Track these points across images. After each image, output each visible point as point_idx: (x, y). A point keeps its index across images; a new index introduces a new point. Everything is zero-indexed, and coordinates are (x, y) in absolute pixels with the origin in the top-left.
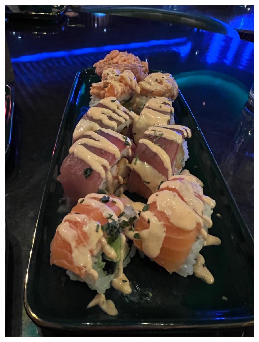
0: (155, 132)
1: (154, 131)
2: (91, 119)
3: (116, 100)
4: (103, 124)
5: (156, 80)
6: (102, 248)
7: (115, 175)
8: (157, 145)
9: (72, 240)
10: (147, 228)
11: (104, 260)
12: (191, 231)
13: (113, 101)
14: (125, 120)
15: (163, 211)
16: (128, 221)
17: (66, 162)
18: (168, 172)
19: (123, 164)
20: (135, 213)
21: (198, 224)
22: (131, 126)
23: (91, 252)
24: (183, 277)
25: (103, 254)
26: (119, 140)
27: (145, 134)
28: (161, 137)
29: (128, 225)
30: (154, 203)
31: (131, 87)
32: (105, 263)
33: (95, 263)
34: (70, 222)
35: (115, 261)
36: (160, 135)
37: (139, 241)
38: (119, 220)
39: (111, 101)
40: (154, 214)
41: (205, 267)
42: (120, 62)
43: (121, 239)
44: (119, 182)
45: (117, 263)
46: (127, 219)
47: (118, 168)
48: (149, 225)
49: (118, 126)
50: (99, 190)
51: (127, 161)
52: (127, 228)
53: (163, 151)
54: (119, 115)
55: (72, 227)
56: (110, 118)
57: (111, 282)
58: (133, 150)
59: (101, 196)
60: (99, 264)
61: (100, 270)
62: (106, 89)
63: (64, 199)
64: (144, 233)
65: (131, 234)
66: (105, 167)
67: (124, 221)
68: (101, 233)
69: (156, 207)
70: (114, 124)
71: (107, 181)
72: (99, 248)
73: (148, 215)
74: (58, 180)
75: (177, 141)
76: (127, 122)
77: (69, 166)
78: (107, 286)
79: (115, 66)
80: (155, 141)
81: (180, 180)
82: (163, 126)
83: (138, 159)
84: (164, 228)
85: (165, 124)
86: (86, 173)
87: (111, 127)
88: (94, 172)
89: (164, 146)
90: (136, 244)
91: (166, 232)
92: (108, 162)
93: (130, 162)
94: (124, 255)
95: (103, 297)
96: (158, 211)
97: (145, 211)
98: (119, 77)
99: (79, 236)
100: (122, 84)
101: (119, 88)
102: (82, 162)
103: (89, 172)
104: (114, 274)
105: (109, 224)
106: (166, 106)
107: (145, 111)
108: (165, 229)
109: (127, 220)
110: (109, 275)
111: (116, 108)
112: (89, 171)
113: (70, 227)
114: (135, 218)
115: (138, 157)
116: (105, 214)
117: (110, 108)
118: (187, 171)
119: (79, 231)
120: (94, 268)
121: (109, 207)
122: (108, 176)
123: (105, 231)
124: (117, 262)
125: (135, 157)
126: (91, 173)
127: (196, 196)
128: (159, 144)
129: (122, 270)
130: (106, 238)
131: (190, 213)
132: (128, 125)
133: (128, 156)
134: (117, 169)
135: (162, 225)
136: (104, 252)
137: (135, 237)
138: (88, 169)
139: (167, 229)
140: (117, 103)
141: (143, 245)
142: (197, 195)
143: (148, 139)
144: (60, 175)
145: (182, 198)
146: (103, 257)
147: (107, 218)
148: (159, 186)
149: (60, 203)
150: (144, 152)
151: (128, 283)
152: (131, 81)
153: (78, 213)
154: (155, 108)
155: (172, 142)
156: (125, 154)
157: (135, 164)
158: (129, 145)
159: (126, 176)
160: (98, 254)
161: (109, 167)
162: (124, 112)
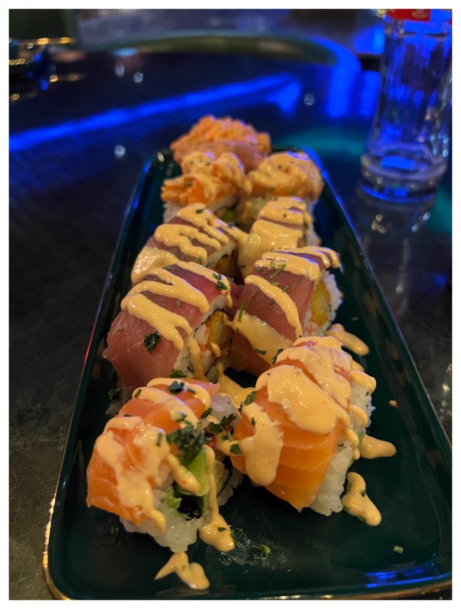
0: (271, 263)
1: (270, 261)
2: (162, 246)
3: (204, 210)
4: (183, 254)
5: (280, 167)
6: (172, 473)
7: (205, 342)
8: (274, 285)
9: (116, 462)
10: (251, 434)
11: (177, 495)
12: (328, 435)
13: (199, 212)
14: (222, 243)
15: (277, 401)
16: (220, 424)
17: (115, 325)
18: (294, 332)
19: (218, 322)
20: (234, 408)
21: (340, 422)
22: (235, 253)
23: (151, 480)
24: (324, 516)
25: (175, 485)
26: (207, 280)
27: (255, 267)
28: (282, 271)
29: (221, 431)
30: (265, 388)
31: (233, 184)
32: (180, 499)
33: (162, 501)
34: (115, 430)
35: (199, 494)
36: (281, 267)
37: (239, 457)
38: (199, 423)
39: (195, 212)
40: (261, 408)
41: (366, 497)
42: (217, 138)
43: (205, 456)
44: (213, 354)
45: (204, 498)
46: (218, 419)
47: (209, 329)
48: (254, 428)
49: (208, 255)
50: (173, 370)
51: (225, 316)
52: (219, 436)
53: (285, 294)
54: (210, 236)
55: (118, 439)
56: (195, 242)
57: (198, 533)
58: (236, 295)
59: (169, 382)
60: (169, 501)
61: (173, 511)
62: (190, 190)
63: (118, 390)
64: (247, 443)
65: (226, 446)
66: (181, 330)
67: (212, 423)
68: (165, 446)
69: (267, 396)
70: (201, 252)
71: (190, 354)
72: (165, 474)
73: (253, 411)
74: (105, 357)
75: (309, 276)
76: (226, 247)
77: (121, 331)
78: (190, 539)
79: (209, 146)
80: (272, 279)
81: (309, 346)
82: (287, 251)
83: (244, 312)
84: (280, 431)
85: (293, 247)
86: (149, 343)
87: (196, 258)
88: (163, 339)
89: (287, 286)
90: (235, 464)
91: (285, 439)
92: (187, 321)
93: (231, 318)
94: (218, 484)
95: (184, 558)
96: (269, 403)
97: (248, 404)
98: (211, 167)
99: (127, 455)
100: (216, 179)
101: (212, 186)
102: (142, 323)
103: (154, 340)
104: (202, 518)
105: (179, 431)
106: (294, 214)
107: (257, 225)
108: (282, 434)
109: (217, 422)
110: (193, 520)
111: (205, 224)
112: (154, 338)
113: (115, 439)
114: (232, 417)
115: (244, 309)
116: (174, 414)
117: (194, 223)
118: (339, 327)
119: (127, 446)
120: (159, 509)
121: (182, 400)
122: (189, 344)
123: (173, 443)
124: (203, 496)
125: (239, 309)
126: (157, 342)
127: (336, 372)
128: (277, 284)
129: (216, 509)
130: (178, 456)
131: (324, 403)
132: (229, 252)
133: (227, 307)
134: (206, 332)
135: (275, 426)
136: (177, 481)
137: (232, 451)
138: (152, 335)
139: (285, 434)
140: (208, 214)
141: (247, 464)
142: (338, 370)
143: (260, 276)
144: (107, 349)
145: (312, 377)
146: (175, 489)
147: (178, 421)
148: (275, 358)
149: (111, 399)
150: (254, 297)
151: (228, 532)
152: (233, 171)
153: (129, 414)
154: (276, 219)
155: (301, 278)
156: (221, 305)
157: (240, 320)
158: (225, 288)
159: (225, 343)
160: (164, 483)
161: (190, 330)
162: (220, 229)
